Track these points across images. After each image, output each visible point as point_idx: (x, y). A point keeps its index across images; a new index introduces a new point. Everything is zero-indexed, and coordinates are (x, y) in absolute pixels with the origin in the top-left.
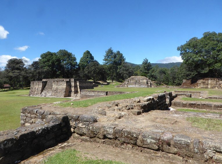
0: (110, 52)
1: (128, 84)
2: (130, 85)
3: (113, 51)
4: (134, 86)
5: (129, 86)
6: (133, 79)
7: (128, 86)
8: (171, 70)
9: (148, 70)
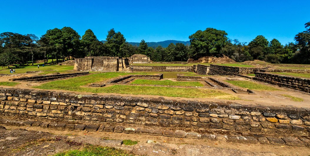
0: (112, 33)
1: (132, 61)
2: (134, 61)
3: (115, 32)
4: (138, 62)
5: (134, 63)
6: (136, 57)
7: (132, 63)
8: (157, 49)
9: (145, 49)
